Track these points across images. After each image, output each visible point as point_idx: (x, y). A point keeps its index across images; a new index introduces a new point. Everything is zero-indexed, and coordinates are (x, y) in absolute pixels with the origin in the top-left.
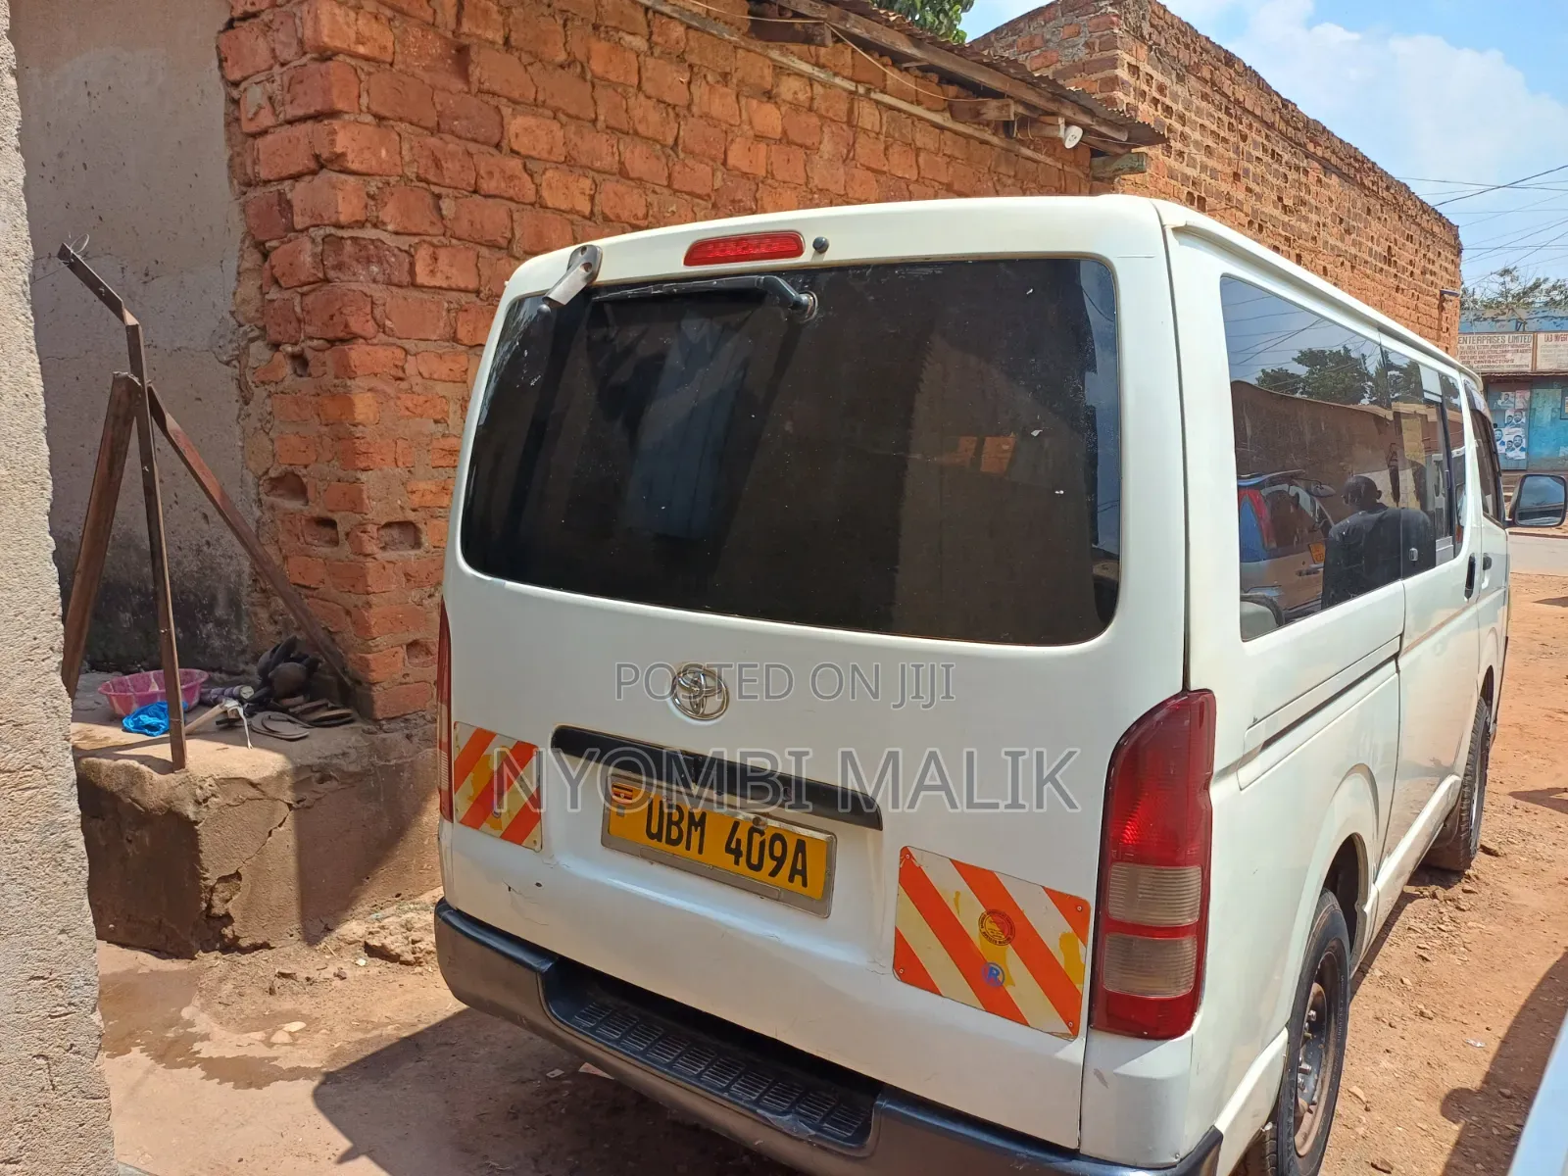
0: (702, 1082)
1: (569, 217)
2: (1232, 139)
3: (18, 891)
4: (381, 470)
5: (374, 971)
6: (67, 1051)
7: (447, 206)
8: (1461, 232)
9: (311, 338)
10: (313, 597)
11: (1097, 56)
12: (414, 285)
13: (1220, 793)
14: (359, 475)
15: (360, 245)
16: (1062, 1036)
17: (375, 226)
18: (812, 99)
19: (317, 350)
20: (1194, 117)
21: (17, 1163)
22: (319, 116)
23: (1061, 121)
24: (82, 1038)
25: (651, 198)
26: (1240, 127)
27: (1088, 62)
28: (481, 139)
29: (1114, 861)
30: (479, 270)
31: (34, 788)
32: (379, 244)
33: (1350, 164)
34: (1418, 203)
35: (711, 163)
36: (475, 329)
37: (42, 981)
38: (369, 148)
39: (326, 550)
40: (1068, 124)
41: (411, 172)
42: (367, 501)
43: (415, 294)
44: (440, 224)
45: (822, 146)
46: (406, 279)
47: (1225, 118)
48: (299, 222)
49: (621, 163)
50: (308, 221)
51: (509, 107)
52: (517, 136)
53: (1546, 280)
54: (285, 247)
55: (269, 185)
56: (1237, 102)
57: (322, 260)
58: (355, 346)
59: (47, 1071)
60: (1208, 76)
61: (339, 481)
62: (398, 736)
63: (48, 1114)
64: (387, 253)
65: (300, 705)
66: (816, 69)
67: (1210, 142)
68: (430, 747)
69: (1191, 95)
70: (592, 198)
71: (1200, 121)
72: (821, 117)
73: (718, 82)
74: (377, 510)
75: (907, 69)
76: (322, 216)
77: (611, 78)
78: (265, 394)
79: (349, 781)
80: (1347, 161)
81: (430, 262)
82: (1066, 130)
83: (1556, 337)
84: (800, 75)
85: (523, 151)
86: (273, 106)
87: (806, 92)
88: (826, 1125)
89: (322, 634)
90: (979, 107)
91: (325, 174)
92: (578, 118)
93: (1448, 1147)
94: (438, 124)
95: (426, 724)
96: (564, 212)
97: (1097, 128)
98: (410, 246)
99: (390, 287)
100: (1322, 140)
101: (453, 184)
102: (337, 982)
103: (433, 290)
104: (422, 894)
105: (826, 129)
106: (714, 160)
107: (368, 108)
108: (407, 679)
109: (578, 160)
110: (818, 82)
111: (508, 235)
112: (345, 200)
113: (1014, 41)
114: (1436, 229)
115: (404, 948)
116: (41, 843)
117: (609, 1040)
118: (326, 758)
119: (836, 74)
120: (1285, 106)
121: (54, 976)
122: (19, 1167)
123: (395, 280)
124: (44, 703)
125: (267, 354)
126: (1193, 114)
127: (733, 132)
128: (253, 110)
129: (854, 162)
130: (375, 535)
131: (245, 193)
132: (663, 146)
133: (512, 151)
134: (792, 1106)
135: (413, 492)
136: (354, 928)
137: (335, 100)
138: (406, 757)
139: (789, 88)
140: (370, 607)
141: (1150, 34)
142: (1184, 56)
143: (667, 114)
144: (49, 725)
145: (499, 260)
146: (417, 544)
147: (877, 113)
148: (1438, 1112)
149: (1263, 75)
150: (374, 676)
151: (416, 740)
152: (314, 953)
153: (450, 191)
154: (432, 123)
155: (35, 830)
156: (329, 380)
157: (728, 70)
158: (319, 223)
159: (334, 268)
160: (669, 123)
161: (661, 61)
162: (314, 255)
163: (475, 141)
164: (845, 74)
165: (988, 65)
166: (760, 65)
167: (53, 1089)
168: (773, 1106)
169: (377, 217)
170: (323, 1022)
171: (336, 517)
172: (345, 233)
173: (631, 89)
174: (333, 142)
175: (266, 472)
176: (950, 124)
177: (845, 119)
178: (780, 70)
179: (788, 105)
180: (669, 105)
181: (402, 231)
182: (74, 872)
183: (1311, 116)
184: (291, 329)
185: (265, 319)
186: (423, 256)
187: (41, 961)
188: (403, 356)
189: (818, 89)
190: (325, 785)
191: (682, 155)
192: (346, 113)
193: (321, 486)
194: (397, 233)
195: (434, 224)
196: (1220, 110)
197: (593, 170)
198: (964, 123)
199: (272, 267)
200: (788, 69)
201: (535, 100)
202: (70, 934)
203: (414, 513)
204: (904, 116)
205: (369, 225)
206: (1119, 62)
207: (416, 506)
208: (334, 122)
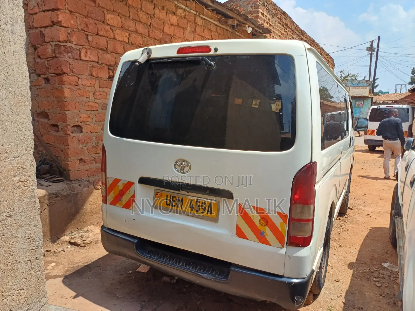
0: (182, 267)
1: (123, 43)
2: (285, 34)
3: (24, 214)
4: (72, 111)
5: (73, 249)
6: (36, 259)
7: (90, 38)
8: (334, 60)
9: (51, 73)
10: (51, 146)
11: (254, 10)
12: (81, 59)
13: (317, 187)
14: (65, 112)
15: (65, 47)
16: (280, 248)
17: (70, 42)
18: (185, 15)
19: (52, 77)
20: (276, 28)
21: (23, 290)
22: (53, 10)
23: (247, 26)
24: (39, 255)
25: (144, 39)
26: (287, 31)
27: (252, 11)
28: (99, 20)
29: (293, 204)
30: (98, 56)
31: (28, 186)
32: (71, 47)
33: (311, 42)
34: (325, 53)
35: (159, 31)
36: (97, 72)
37: (30, 240)
38: (68, 20)
39: (55, 133)
40: (248, 27)
41: (80, 28)
42: (68, 119)
43: (81, 62)
44: (88, 43)
45: (187, 28)
46: (79, 58)
47: (283, 28)
48: (47, 40)
49: (136, 29)
50: (50, 40)
51: (106, 11)
52: (109, 20)
53: (350, 74)
54: (41, 47)
55: (37, 29)
56: (286, 24)
57: (54, 51)
58: (64, 76)
59: (31, 265)
60: (280, 17)
61: (59, 114)
62: (77, 185)
63: (31, 276)
64: (73, 50)
65: (48, 177)
66: (186, 7)
67: (280, 34)
68: (86, 188)
69: (276, 22)
70: (129, 38)
71: (278, 29)
72: (188, 20)
73: (161, 9)
74: (71, 122)
75: (208, 10)
76: (54, 38)
77: (134, 6)
78: (35, 89)
79: (64, 197)
80: (310, 41)
81: (85, 53)
82: (248, 28)
83: (354, 88)
84: (182, 9)
85: (110, 24)
86: (38, 6)
87: (184, 14)
88: (216, 275)
89: (54, 157)
90: (227, 21)
91: (55, 27)
92: (125, 16)
93: (351, 275)
94: (87, 15)
95: (84, 182)
96: (121, 41)
97: (255, 28)
98: (80, 48)
99: (74, 60)
100: (305, 35)
101: (91, 32)
102: (63, 252)
103: (86, 61)
104: (84, 228)
105: (188, 24)
106: (160, 30)
107: (68, 8)
108: (79, 169)
109: (125, 27)
110: (187, 11)
111: (106, 47)
112: (62, 35)
113: (232, 4)
114: (329, 60)
115: (81, 242)
116: (29, 202)
117: (155, 259)
118: (57, 191)
119: (191, 9)
120: (297, 26)
121: (33, 238)
122: (24, 291)
123: (75, 58)
124: (30, 163)
125: (36, 78)
126: (276, 27)
127: (165, 23)
128: (32, 7)
129: (195, 33)
130: (70, 129)
131: (29, 31)
132: (147, 25)
133: (107, 24)
134: (207, 271)
135: (81, 117)
136: (66, 238)
137: (58, 5)
138: (79, 191)
139: (180, 12)
140: (69, 149)
141: (266, 5)
142: (274, 11)
143: (148, 16)
144: (31, 169)
145: (104, 54)
146: (81, 132)
147: (201, 20)
148: (347, 268)
149: (292, 18)
150: (70, 168)
151: (82, 186)
152: (55, 245)
153: (91, 34)
154: (85, 14)
155: (28, 198)
156: (57, 85)
157: (164, 6)
158: (53, 40)
159: (58, 53)
160: (149, 19)
161: (147, 2)
162: (52, 50)
163: (97, 20)
164: (194, 9)
165: (230, 10)
166: (172, 5)
167: (32, 270)
168: (202, 272)
169: (70, 40)
170: (61, 263)
171: (58, 124)
172: (62, 44)
173: (139, 9)
174: (58, 18)
175: (36, 111)
176: (219, 25)
177: (193, 21)
178: (177, 7)
179: (179, 17)
180: (149, 14)
181: (77, 44)
182: (37, 210)
183: (302, 29)
184: (44, 70)
185: (36, 67)
186: (83, 51)
187: (29, 234)
188: (78, 79)
189: (187, 13)
190: (57, 199)
191: (152, 28)
192: (62, 9)
193: (54, 115)
194: (76, 45)
195: (86, 43)
196: (282, 26)
197: (129, 31)
198: (223, 25)
199: (38, 53)
200: (179, 7)
201: (113, 10)
202: (36, 227)
203: (80, 123)
204: (208, 22)
205: (68, 42)
206: (259, 12)
207: (81, 121)
208: (58, 12)
